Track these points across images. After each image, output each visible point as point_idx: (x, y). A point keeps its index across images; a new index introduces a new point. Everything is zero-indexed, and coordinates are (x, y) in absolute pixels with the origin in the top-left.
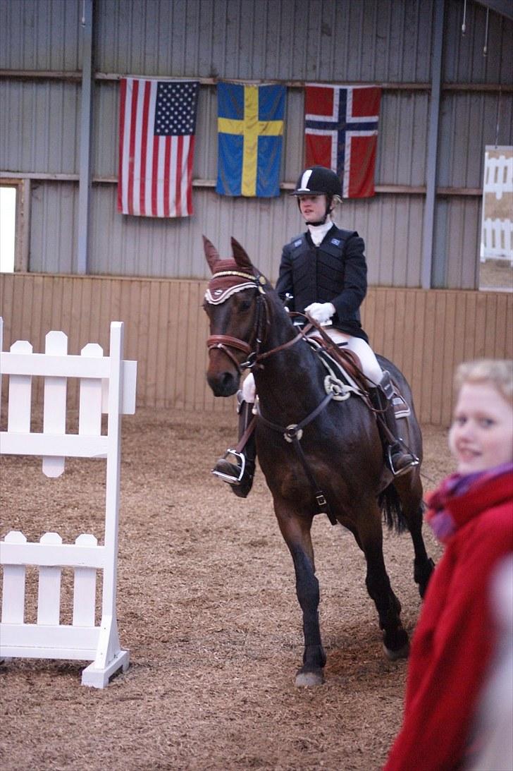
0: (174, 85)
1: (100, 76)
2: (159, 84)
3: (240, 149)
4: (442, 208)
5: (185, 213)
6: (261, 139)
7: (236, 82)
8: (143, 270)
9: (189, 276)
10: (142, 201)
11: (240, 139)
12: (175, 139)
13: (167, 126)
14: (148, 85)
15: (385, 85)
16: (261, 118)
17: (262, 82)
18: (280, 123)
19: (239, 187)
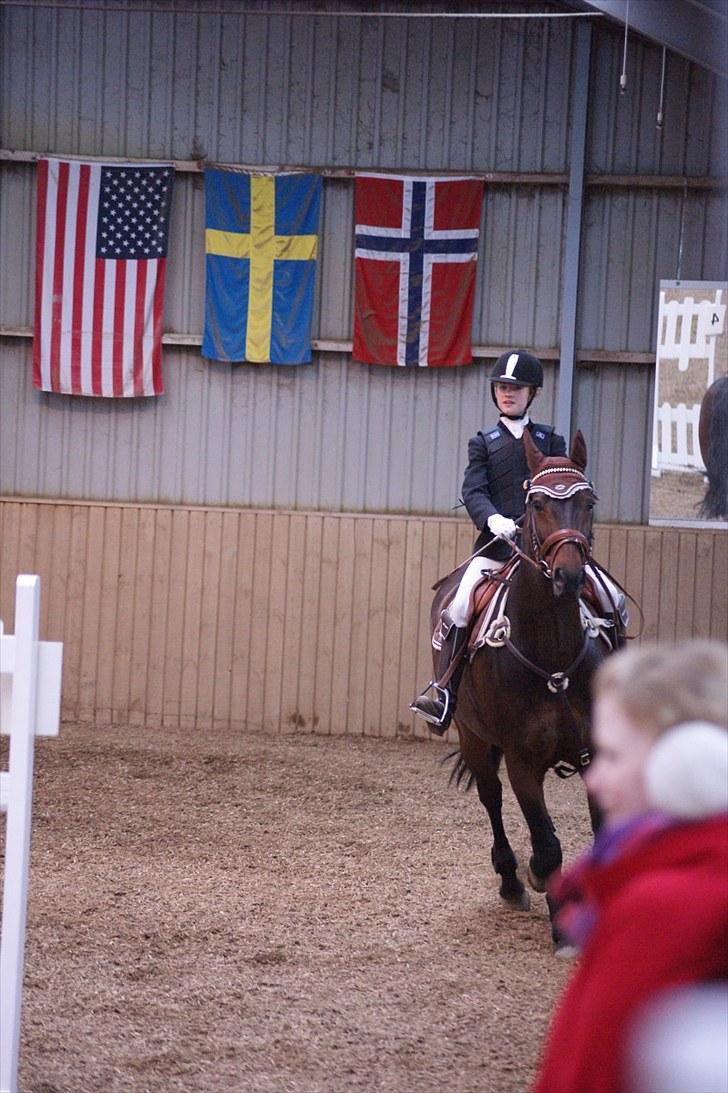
0: (130, 172)
2: (104, 169)
3: (245, 281)
4: (587, 385)
5: (149, 392)
6: (280, 266)
7: (238, 168)
8: (75, 488)
9: (156, 497)
10: (76, 370)
11: (244, 263)
12: (132, 265)
13: (118, 243)
14: (85, 171)
15: (490, 177)
16: (279, 231)
17: (282, 169)
18: (310, 241)
19: (242, 346)
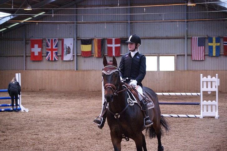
0: (201, 38)
1: (188, 37)
2: (198, 38)
3: (212, 48)
5: (203, 59)
6: (216, 46)
7: (211, 37)
8: (196, 69)
10: (196, 58)
11: (212, 46)
12: (201, 47)
13: (200, 45)
14: (196, 38)
16: (216, 43)
17: (216, 37)
18: (219, 43)
19: (212, 54)
